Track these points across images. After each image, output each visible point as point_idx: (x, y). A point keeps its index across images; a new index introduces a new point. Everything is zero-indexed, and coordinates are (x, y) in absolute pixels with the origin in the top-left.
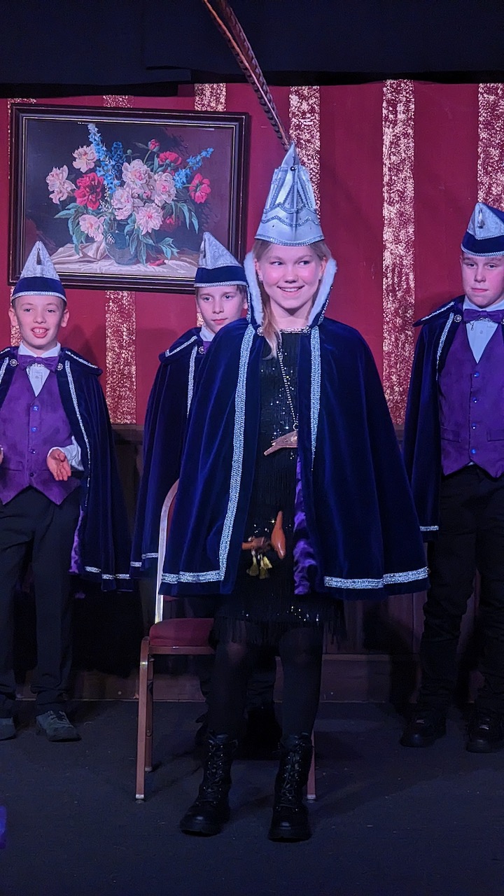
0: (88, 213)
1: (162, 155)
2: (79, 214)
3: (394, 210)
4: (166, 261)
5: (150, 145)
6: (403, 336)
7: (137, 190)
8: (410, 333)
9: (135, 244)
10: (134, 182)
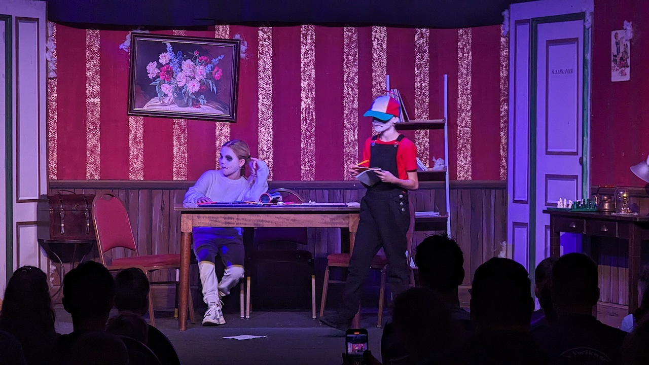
0: (165, 83)
1: (200, 58)
2: (161, 83)
3: (306, 83)
4: (201, 106)
5: (195, 53)
6: (310, 140)
7: (188, 73)
8: (313, 139)
9: (187, 98)
10: (187, 70)
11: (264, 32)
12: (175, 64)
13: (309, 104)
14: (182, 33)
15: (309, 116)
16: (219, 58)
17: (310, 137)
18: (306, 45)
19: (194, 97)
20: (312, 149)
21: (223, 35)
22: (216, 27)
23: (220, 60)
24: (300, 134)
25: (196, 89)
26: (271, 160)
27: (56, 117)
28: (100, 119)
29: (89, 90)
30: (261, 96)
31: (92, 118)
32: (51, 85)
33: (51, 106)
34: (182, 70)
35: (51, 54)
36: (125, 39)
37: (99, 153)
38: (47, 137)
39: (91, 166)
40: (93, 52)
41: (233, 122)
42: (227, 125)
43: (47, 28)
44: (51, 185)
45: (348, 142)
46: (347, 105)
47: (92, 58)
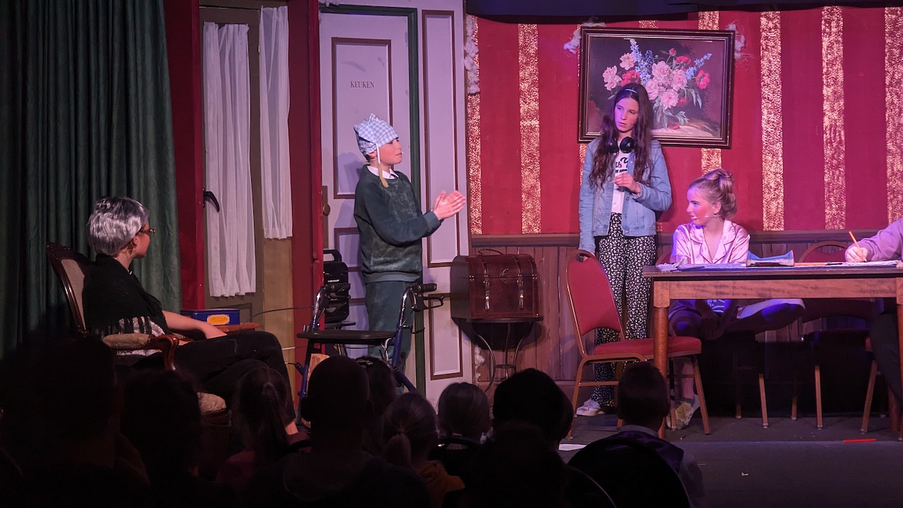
1: (678, 58)
3: (830, 90)
4: (680, 126)
5: (671, 52)
6: (837, 172)
7: (662, 81)
8: (842, 170)
9: (660, 115)
10: (659, 76)
11: (769, 19)
12: (643, 68)
13: (835, 120)
14: (652, 24)
15: (835, 136)
16: (705, 57)
17: (837, 167)
18: (830, 35)
19: (670, 114)
20: (840, 183)
21: (710, 25)
22: (701, 13)
23: (705, 60)
24: (823, 162)
25: (674, 102)
26: (781, 201)
27: (479, 147)
28: (540, 149)
29: (524, 108)
30: (766, 110)
31: (529, 147)
32: (472, 103)
33: (472, 133)
34: (652, 77)
35: (471, 60)
36: (572, 36)
37: (539, 196)
38: (468, 176)
39: (528, 215)
40: (528, 55)
41: (725, 148)
42: (718, 153)
43: (465, 25)
44: (474, 242)
45: (893, 174)
46: (891, 120)
47: (527, 64)
